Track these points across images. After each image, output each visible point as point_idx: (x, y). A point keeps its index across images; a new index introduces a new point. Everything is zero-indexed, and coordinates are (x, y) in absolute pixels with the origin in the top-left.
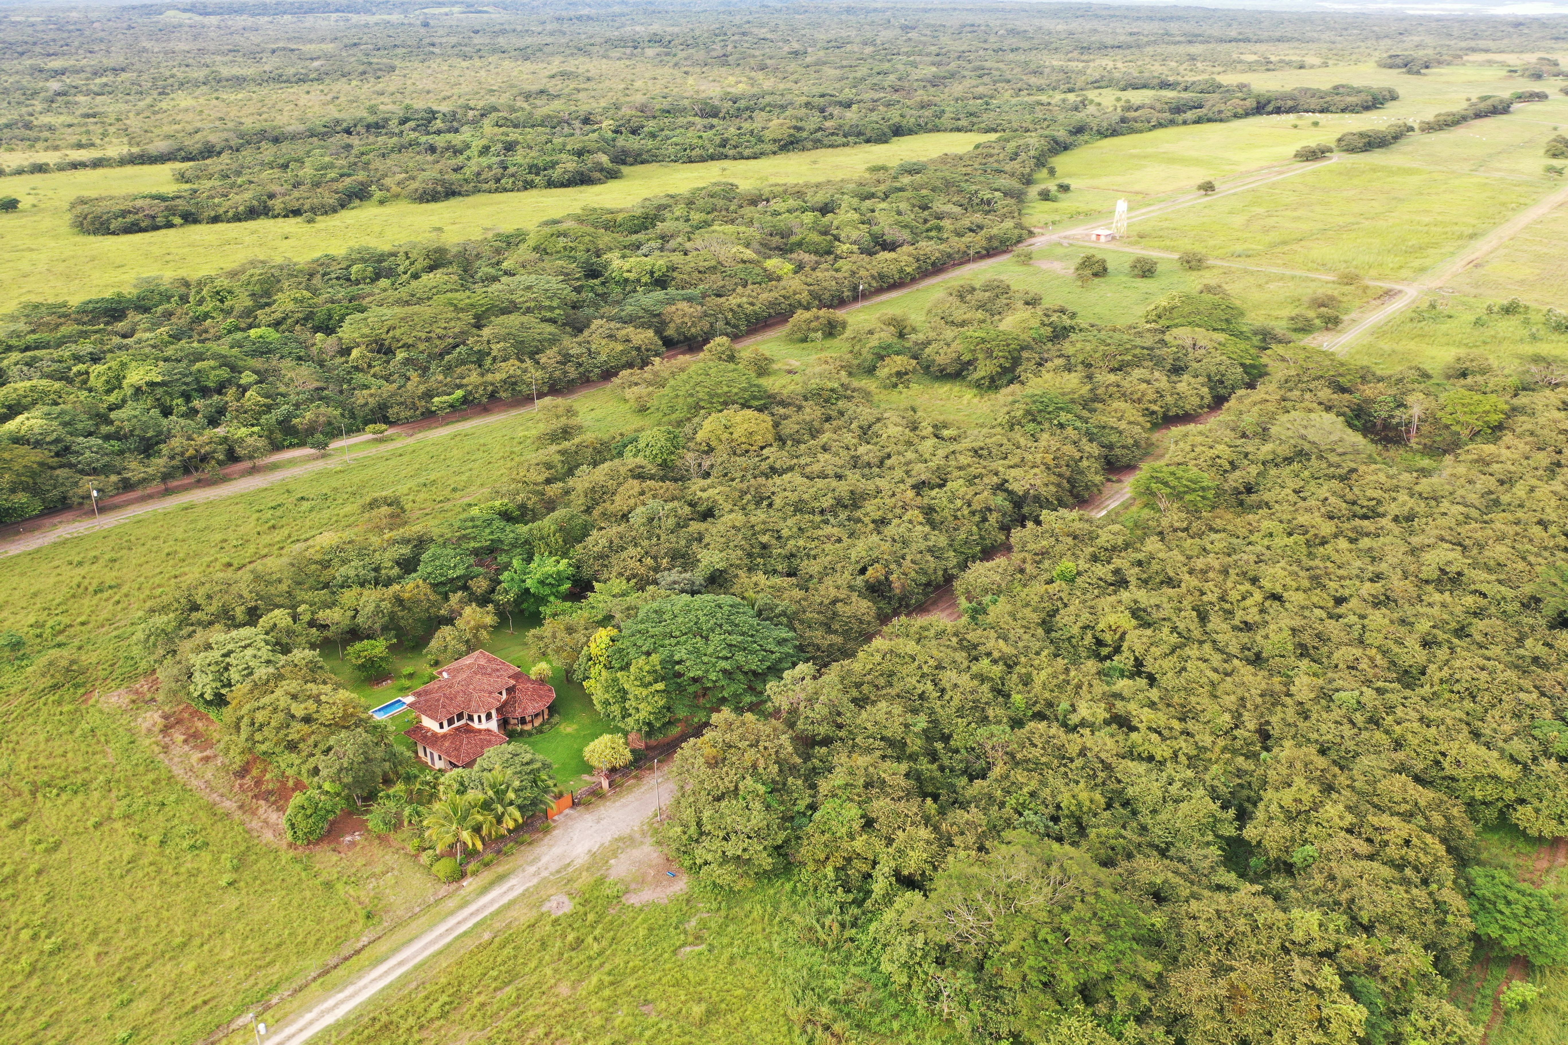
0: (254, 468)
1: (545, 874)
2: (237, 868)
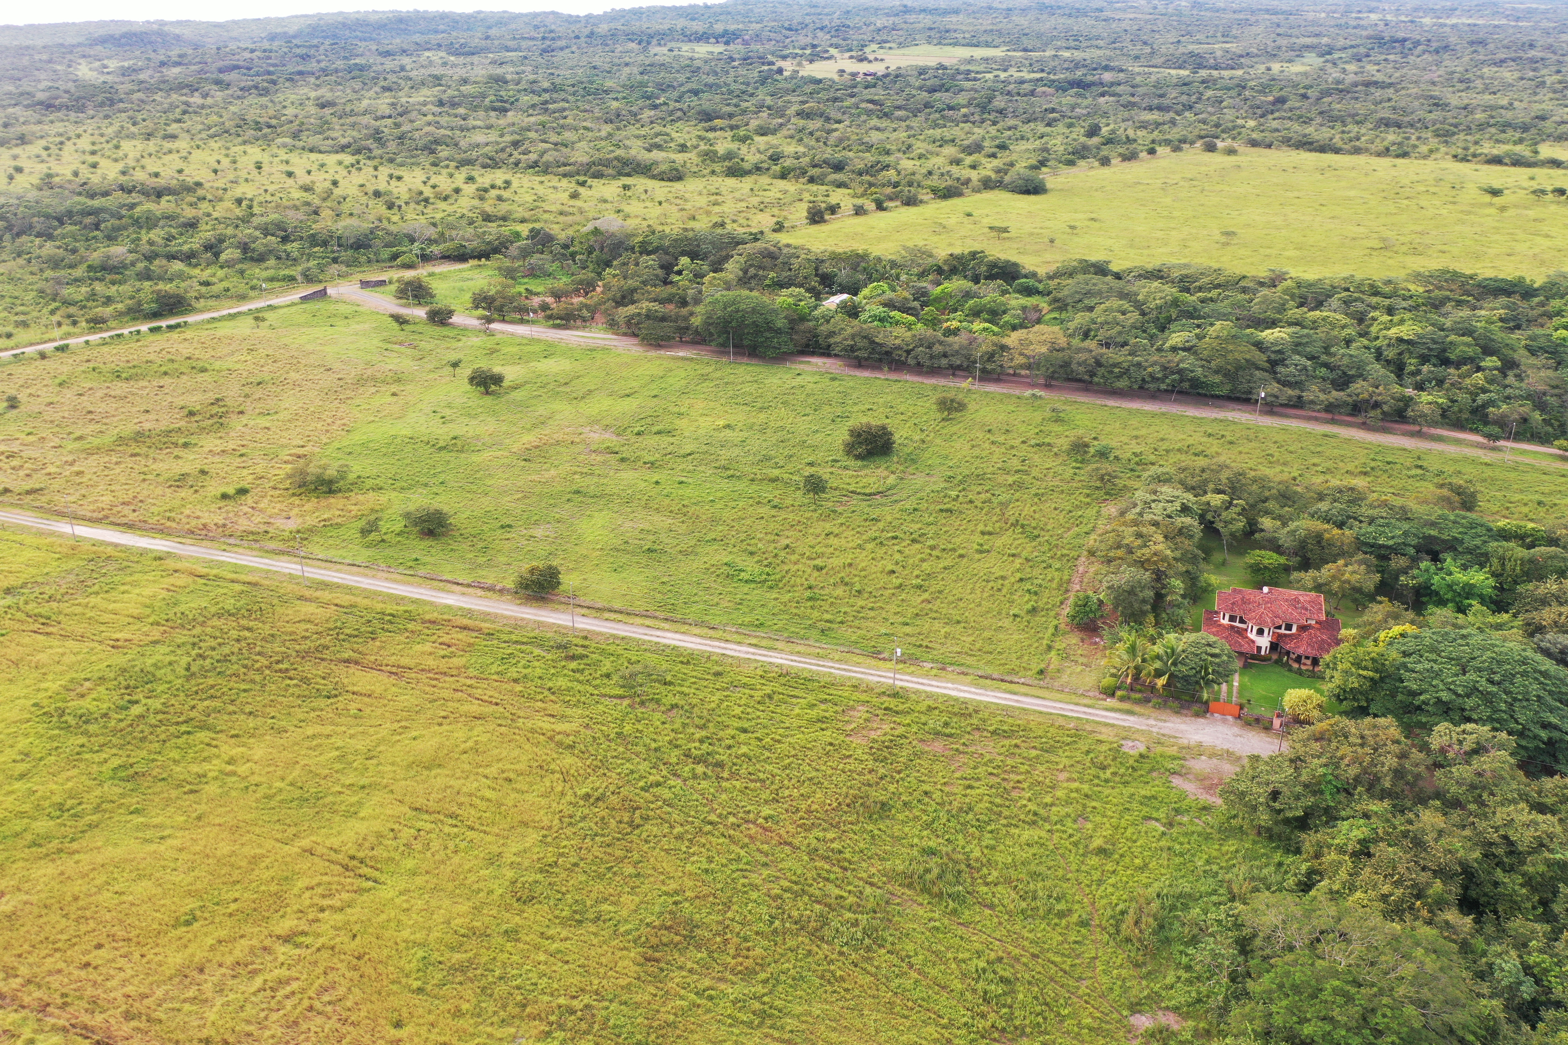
0: (1419, 432)
1: (1154, 730)
2: (1029, 612)
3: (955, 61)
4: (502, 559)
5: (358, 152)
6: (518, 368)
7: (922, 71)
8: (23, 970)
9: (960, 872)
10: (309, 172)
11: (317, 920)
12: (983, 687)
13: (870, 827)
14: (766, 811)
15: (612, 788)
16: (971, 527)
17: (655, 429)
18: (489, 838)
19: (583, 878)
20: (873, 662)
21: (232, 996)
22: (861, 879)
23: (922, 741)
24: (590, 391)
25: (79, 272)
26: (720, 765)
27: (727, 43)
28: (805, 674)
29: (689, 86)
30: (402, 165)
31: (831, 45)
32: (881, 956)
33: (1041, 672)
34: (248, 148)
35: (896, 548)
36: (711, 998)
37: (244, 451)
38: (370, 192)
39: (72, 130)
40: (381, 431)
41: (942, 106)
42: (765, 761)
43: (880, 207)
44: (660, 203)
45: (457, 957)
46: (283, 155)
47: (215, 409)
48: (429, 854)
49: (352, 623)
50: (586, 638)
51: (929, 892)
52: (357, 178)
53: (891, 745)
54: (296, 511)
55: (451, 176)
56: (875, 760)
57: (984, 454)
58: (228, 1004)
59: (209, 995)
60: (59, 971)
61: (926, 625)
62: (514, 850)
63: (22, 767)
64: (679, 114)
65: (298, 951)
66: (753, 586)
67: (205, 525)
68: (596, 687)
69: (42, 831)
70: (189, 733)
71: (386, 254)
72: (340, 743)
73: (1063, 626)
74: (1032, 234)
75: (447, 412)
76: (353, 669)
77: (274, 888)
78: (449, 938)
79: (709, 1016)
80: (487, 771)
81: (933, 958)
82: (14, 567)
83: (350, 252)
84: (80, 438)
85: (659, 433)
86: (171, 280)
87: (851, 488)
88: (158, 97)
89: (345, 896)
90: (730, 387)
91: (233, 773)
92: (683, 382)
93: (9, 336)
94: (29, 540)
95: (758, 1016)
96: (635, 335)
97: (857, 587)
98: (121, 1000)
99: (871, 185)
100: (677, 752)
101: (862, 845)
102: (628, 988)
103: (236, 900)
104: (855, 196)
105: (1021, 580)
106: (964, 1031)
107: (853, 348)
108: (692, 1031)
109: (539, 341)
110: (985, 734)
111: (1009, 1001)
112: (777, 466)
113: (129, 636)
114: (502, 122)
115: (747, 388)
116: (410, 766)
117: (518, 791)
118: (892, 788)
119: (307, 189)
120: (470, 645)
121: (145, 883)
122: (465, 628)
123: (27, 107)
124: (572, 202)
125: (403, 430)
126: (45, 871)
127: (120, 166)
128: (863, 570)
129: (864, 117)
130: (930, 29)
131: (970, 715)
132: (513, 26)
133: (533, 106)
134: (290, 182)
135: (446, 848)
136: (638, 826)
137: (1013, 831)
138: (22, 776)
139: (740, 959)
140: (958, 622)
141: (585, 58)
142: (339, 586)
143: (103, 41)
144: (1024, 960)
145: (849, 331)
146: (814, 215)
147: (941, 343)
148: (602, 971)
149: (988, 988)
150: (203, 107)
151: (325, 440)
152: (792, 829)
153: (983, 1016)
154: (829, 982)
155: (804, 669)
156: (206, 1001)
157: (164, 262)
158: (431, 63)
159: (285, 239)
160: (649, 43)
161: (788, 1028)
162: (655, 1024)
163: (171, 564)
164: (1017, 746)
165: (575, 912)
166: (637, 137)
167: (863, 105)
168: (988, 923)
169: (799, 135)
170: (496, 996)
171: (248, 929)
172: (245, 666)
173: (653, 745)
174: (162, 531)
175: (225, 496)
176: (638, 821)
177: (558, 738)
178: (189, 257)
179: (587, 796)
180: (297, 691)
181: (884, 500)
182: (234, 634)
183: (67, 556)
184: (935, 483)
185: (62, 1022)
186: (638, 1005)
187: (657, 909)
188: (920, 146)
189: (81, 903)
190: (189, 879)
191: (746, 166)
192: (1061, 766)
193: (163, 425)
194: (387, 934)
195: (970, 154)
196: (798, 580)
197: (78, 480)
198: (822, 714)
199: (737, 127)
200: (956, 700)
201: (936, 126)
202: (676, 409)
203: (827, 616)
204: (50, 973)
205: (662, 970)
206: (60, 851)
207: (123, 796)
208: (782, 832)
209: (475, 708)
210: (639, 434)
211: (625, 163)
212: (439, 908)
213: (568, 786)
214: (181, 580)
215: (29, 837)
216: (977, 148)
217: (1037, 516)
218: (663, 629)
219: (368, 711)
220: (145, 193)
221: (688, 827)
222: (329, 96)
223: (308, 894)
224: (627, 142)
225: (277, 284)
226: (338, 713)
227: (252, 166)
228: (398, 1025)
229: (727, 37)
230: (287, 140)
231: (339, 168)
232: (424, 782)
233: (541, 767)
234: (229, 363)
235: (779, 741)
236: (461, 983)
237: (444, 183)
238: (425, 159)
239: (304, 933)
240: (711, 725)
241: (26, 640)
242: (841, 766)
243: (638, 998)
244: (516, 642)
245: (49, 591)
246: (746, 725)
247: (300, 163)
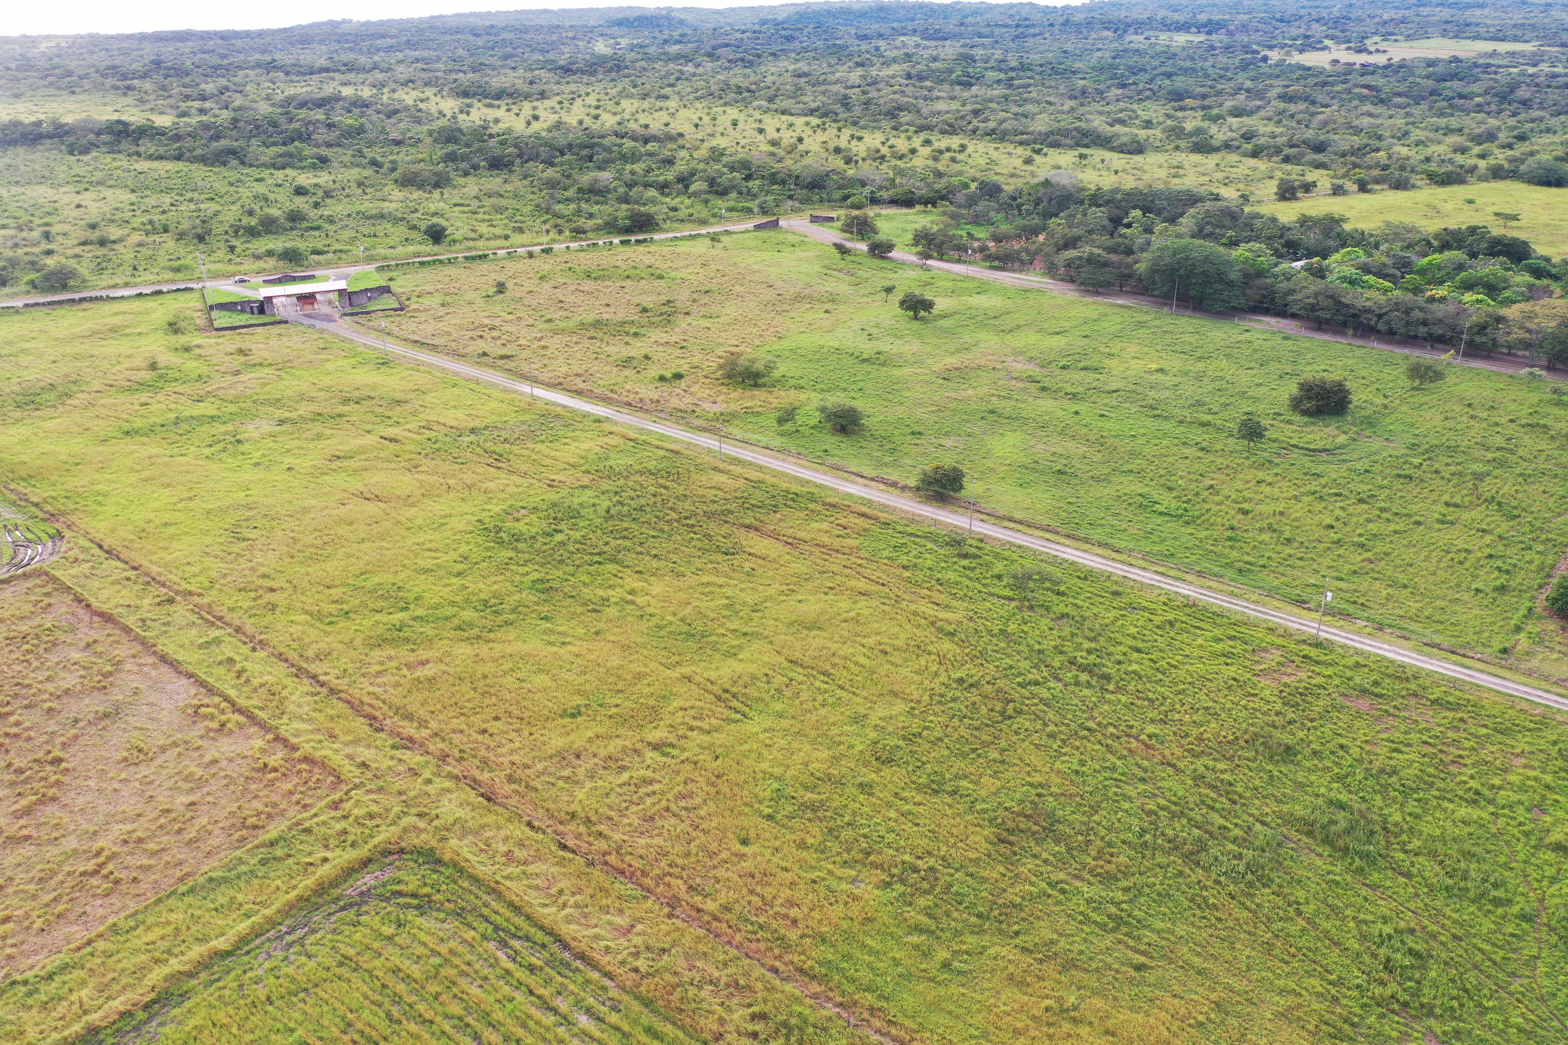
2: (1496, 589)
3: (1473, 54)
4: (909, 461)
5: (825, 115)
6: (949, 300)
7: (1431, 63)
8: (433, 724)
9: (1372, 833)
10: (778, 130)
11: (686, 737)
12: (1428, 655)
13: (1270, 767)
14: (1151, 729)
15: (987, 678)
16: (1434, 496)
17: (1081, 365)
18: (857, 700)
19: (946, 753)
20: (1296, 610)
21: (600, 783)
22: (1250, 815)
23: (1344, 695)
24: (1019, 326)
25: (570, 194)
26: (1107, 678)
27: (1209, 33)
28: (1214, 609)
29: (1163, 69)
30: (864, 128)
31: (1327, 37)
32: (1264, 896)
33: (1505, 651)
34: (728, 109)
35: (1338, 504)
36: (1063, 892)
37: (684, 344)
38: (831, 149)
39: (583, 89)
40: (809, 341)
41: (1450, 94)
42: (1156, 682)
43: (1363, 188)
44: (1116, 172)
45: (809, 796)
46: (757, 115)
47: (665, 309)
48: (797, 702)
49: (758, 496)
50: (981, 541)
51: (1331, 844)
52: (820, 137)
53: (1306, 693)
54: (722, 397)
55: (909, 138)
56: (1285, 704)
57: (1459, 427)
58: (596, 788)
59: (581, 778)
60: (462, 731)
61: (1364, 584)
62: (880, 715)
63: (460, 567)
64: (1148, 93)
65: (664, 759)
66: (1167, 518)
67: (641, 400)
68: (984, 585)
69: (467, 619)
70: (600, 563)
71: (837, 195)
72: (730, 594)
73: (1539, 610)
74: (1548, 225)
75: (875, 331)
76: (752, 534)
77: (651, 702)
78: (805, 778)
79: (1058, 908)
80: (865, 641)
81: (1328, 911)
82: (481, 413)
83: (804, 191)
84: (550, 321)
85: (1085, 369)
86: (644, 204)
87: (1293, 442)
88: (657, 66)
89: (714, 721)
90: (1168, 336)
91: (633, 603)
92: (1118, 327)
93: (507, 237)
94: (496, 394)
95: (1113, 920)
96: (1072, 281)
97: (1287, 535)
98: (507, 765)
99: (1355, 166)
100: (1061, 657)
101: (1257, 783)
102: (976, 862)
103: (617, 706)
104: (1335, 177)
105: (1490, 556)
106: (1356, 993)
107: (1313, 308)
108: (1038, 918)
109: (974, 279)
110: (1424, 701)
111: (1417, 975)
112: (1210, 412)
113: (563, 479)
114: (966, 94)
115: (1187, 338)
116: (791, 624)
117: (892, 664)
118: (1301, 734)
119: (774, 143)
120: (865, 530)
121: (543, 676)
122: (863, 515)
123: (550, 70)
124: (1025, 167)
125: (830, 341)
126: (464, 651)
127: (617, 118)
128: (1296, 519)
129: (1356, 103)
130: (1448, 22)
131: (1407, 680)
132: (989, 16)
133: (999, 82)
134: (761, 137)
135: (814, 700)
136: (1010, 717)
137: (1446, 804)
138: (459, 574)
139: (1102, 863)
140: (1405, 586)
141: (1056, 44)
142: (751, 464)
143: (620, 23)
144: (1442, 938)
145: (1313, 288)
146: (1286, 190)
147: (1421, 309)
148: (952, 840)
149: (1393, 956)
150: (694, 75)
151: (757, 343)
152: (1178, 752)
153: (1383, 983)
154: (1199, 907)
155: (1213, 604)
156: (577, 782)
157: (641, 189)
158: (904, 44)
159: (748, 178)
160: (1125, 31)
161: (1146, 940)
162: (1000, 902)
163: (607, 427)
164: (1462, 720)
165: (933, 781)
166: (1101, 113)
167: (1357, 90)
168: (1402, 891)
169: (1279, 117)
170: (842, 838)
171: (622, 731)
172: (657, 517)
173: (1037, 647)
174: (605, 400)
175: (662, 378)
176: (1010, 712)
177: (939, 624)
178: (663, 187)
179: (961, 681)
180: (699, 544)
181: (1330, 458)
182: (652, 489)
183: (524, 410)
184: (1394, 448)
185: (456, 771)
186: (984, 880)
187: (1018, 796)
188: (1417, 134)
189: (488, 681)
190: (581, 680)
191: (1215, 143)
192: (1518, 751)
193: (620, 317)
194: (747, 762)
195: (1480, 144)
196: (1219, 520)
197: (543, 352)
198: (1228, 649)
199: (1210, 107)
200: (1392, 662)
201: (1441, 114)
202: (1107, 350)
203: (1247, 558)
204: (454, 731)
205: (1015, 854)
206: (479, 637)
207: (537, 603)
208: (1167, 752)
209: (862, 585)
210: (1064, 368)
211: (1085, 134)
212: (800, 750)
213: (943, 668)
214: (613, 441)
215: (456, 621)
216: (1491, 136)
217: (1519, 496)
218: (1063, 545)
219: (760, 571)
220: (634, 139)
221: (1063, 728)
222: (806, 69)
223: (681, 713)
224: (1088, 116)
225: (735, 214)
226: (732, 567)
227: (728, 124)
228: (745, 842)
229: (1210, 27)
230: (763, 103)
231: (806, 128)
232: (802, 639)
233: (918, 647)
234: (683, 274)
235: (1175, 667)
236: (810, 820)
237: (901, 144)
238: (886, 124)
239: (672, 745)
240: (1101, 639)
241: (480, 470)
242: (1243, 702)
243: (986, 874)
244: (911, 535)
245: (504, 434)
246: (1140, 645)
247: (771, 123)
